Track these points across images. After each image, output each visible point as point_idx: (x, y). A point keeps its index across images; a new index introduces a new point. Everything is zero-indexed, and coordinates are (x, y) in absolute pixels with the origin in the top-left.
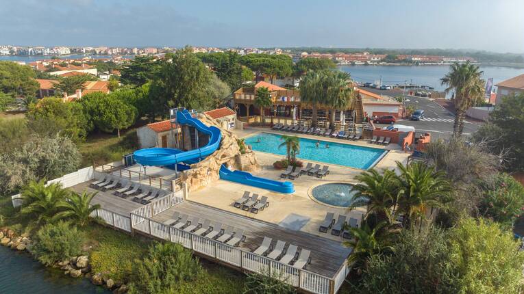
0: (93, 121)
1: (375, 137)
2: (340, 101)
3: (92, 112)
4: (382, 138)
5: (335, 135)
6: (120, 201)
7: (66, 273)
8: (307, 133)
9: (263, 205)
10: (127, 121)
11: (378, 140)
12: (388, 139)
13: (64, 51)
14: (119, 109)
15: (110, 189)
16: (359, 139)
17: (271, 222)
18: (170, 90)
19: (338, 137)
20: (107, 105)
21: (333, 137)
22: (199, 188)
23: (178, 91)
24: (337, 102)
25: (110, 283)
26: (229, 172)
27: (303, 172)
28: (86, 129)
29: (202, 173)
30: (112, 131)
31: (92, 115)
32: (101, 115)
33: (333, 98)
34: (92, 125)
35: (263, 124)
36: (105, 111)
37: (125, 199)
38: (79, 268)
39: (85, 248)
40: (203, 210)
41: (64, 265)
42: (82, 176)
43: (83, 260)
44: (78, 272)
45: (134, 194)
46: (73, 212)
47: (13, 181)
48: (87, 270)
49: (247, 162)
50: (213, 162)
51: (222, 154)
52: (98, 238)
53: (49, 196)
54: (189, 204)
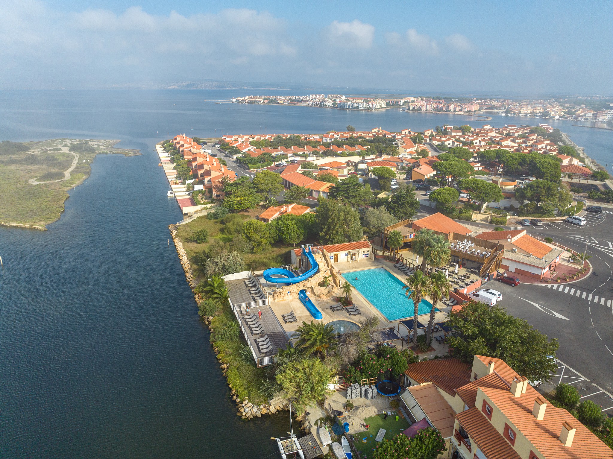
3: (280, 230)
4: (452, 298)
7: (204, 321)
15: (249, 287)
17: (286, 330)
20: (288, 227)
22: (281, 300)
26: (305, 295)
27: (346, 309)
29: (284, 292)
31: (279, 232)
32: (283, 233)
37: (250, 295)
38: (208, 321)
39: (217, 314)
40: (269, 314)
41: (205, 318)
42: (244, 275)
43: (211, 318)
44: (207, 323)
45: (255, 293)
46: (219, 296)
47: (209, 273)
48: (210, 323)
49: (319, 292)
50: (293, 288)
51: (303, 284)
52: (224, 311)
53: (216, 285)
54: (268, 308)
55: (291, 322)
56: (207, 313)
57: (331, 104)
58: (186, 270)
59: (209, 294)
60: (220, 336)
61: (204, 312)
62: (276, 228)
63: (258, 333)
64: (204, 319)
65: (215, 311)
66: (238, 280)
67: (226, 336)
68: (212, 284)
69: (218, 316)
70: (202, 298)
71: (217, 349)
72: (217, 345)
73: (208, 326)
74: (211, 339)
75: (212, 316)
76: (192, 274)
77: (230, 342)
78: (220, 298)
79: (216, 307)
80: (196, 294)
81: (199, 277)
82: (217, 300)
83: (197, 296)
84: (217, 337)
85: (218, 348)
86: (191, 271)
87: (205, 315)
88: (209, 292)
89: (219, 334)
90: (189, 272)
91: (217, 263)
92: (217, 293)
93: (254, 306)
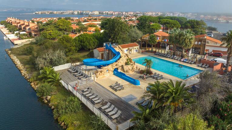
0: (81, 45)
1: (202, 63)
2: (186, 44)
3: (81, 42)
4: (205, 64)
5: (182, 60)
6: (73, 78)
7: (43, 101)
8: (169, 58)
9: (121, 88)
10: (93, 46)
11: (203, 65)
12: (208, 65)
13: (97, 13)
14: (90, 41)
15: (73, 72)
16: (193, 64)
17: (120, 96)
18: (110, 34)
19: (183, 61)
20: (87, 38)
21: (181, 61)
22: (103, 77)
23: (113, 35)
24: (185, 44)
25: (53, 107)
26: (118, 72)
27: (151, 77)
28: (79, 48)
29: (104, 71)
30: (87, 49)
31: (81, 43)
32: (84, 43)
33: (183, 43)
34: (81, 46)
35: (152, 52)
36: (85, 41)
37: (75, 77)
38: (47, 100)
39: (53, 93)
40: (98, 87)
41: (44, 98)
42: (67, 66)
43: (49, 97)
44: (46, 101)
45: (80, 76)
46: (53, 80)
47: (40, 66)
48: (49, 101)
49: (127, 69)
50: (110, 67)
51: (115, 64)
52: (59, 90)
53: (48, 72)
54: (95, 83)
55: (120, 90)
56: (45, 94)
57: (77, 13)
58: (20, 69)
59: (43, 80)
60: (64, 111)
61: (42, 94)
62: (79, 41)
63: (99, 103)
64: (42, 99)
65: (51, 91)
66: (62, 70)
67: (70, 110)
68: (45, 72)
69: (55, 94)
70: (37, 84)
71: (63, 123)
72: (62, 119)
73: (47, 104)
74: (55, 115)
75: (50, 96)
76: (26, 71)
77: (74, 115)
78: (53, 81)
79: (51, 88)
80: (31, 82)
81: (32, 71)
82: (51, 83)
83: (32, 84)
84: (60, 112)
85: (63, 121)
86: (25, 69)
87: (42, 96)
88: (43, 79)
89: (62, 109)
90: (23, 70)
91: (45, 59)
92: (50, 78)
93: (83, 84)
